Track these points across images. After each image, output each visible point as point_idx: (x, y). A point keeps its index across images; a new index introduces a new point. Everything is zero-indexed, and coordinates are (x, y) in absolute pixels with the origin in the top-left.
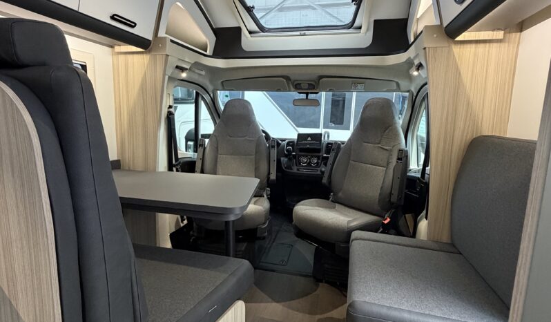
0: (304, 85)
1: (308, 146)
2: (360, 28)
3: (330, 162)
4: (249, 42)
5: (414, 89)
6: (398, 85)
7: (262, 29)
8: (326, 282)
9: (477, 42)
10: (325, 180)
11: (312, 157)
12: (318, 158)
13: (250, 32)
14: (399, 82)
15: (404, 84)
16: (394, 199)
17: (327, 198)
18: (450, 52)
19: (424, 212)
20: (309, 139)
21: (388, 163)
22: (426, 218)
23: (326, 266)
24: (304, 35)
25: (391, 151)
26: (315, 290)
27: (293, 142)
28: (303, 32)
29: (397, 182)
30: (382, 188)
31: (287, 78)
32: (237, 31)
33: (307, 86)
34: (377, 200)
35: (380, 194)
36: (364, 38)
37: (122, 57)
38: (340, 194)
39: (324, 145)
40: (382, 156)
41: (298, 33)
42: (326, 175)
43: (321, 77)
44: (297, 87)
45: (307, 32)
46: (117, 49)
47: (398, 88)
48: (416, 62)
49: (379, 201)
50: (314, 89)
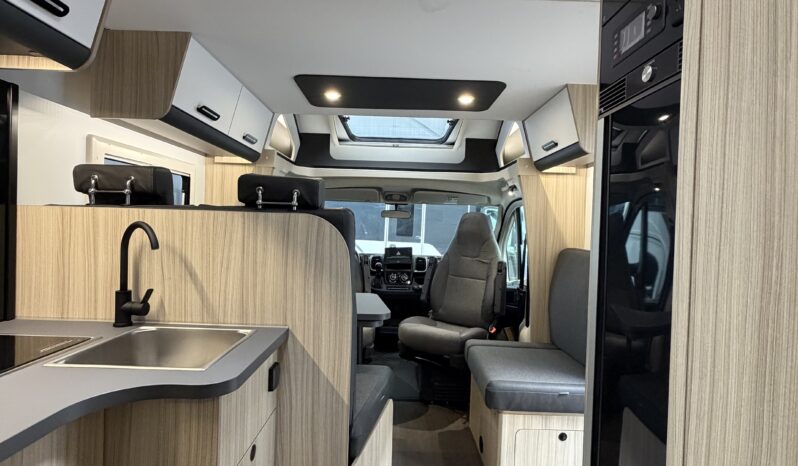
0: (397, 197)
1: (398, 262)
2: (453, 144)
3: (427, 278)
4: (337, 150)
5: (504, 204)
6: (489, 199)
7: (352, 138)
8: (435, 404)
9: (558, 174)
10: (423, 297)
11: (403, 273)
12: (408, 274)
13: (340, 140)
14: (491, 197)
15: (495, 199)
16: (497, 309)
17: (427, 316)
18: (538, 180)
19: (524, 320)
20: (399, 253)
21: (488, 277)
22: (527, 326)
23: (436, 384)
24: (397, 146)
25: (489, 264)
26: (427, 411)
27: (379, 257)
28: (395, 144)
29: (499, 293)
30: (484, 301)
31: (379, 189)
32: (326, 138)
33: (398, 197)
34: (480, 312)
35: (483, 307)
36: (457, 153)
37: (218, 168)
38: (440, 311)
39: (414, 261)
40: (481, 270)
41: (391, 144)
42: (425, 292)
43: (415, 190)
44: (388, 198)
45: (400, 144)
46: (218, 159)
47: (489, 203)
48: (510, 184)
49: (482, 314)
50: (405, 200)
